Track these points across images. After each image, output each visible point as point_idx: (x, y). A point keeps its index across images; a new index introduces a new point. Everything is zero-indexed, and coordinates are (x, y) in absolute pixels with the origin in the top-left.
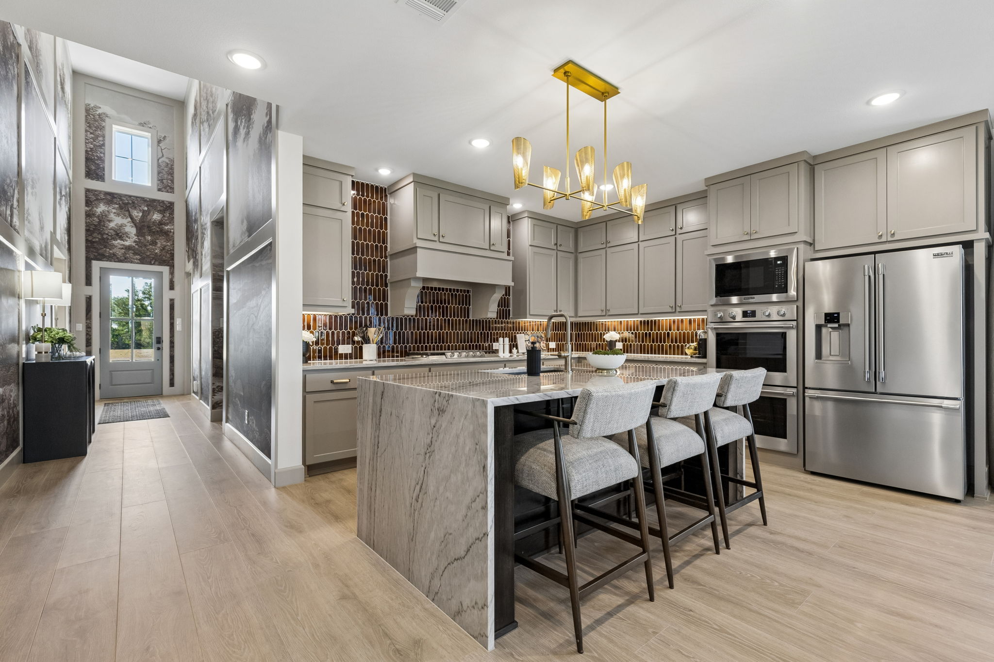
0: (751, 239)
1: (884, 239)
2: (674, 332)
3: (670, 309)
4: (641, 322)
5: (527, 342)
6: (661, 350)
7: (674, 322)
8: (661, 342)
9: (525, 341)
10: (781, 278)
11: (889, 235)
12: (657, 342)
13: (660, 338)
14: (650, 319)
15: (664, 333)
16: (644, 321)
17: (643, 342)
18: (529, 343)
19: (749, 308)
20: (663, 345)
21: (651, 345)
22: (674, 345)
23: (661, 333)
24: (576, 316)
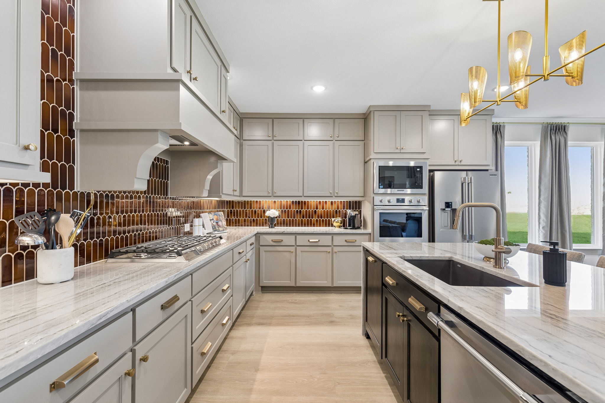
0: (400, 153)
1: (457, 164)
2: (320, 210)
3: (330, 194)
4: (293, 202)
5: (212, 221)
6: (309, 224)
7: (320, 202)
8: (309, 218)
9: (210, 220)
10: (419, 179)
11: (459, 162)
12: (306, 218)
13: (310, 215)
14: (300, 200)
15: (312, 211)
16: (296, 201)
17: (294, 218)
18: (214, 222)
19: (401, 197)
20: (311, 220)
21: (302, 220)
22: (320, 220)
23: (309, 211)
24: (241, 195)
